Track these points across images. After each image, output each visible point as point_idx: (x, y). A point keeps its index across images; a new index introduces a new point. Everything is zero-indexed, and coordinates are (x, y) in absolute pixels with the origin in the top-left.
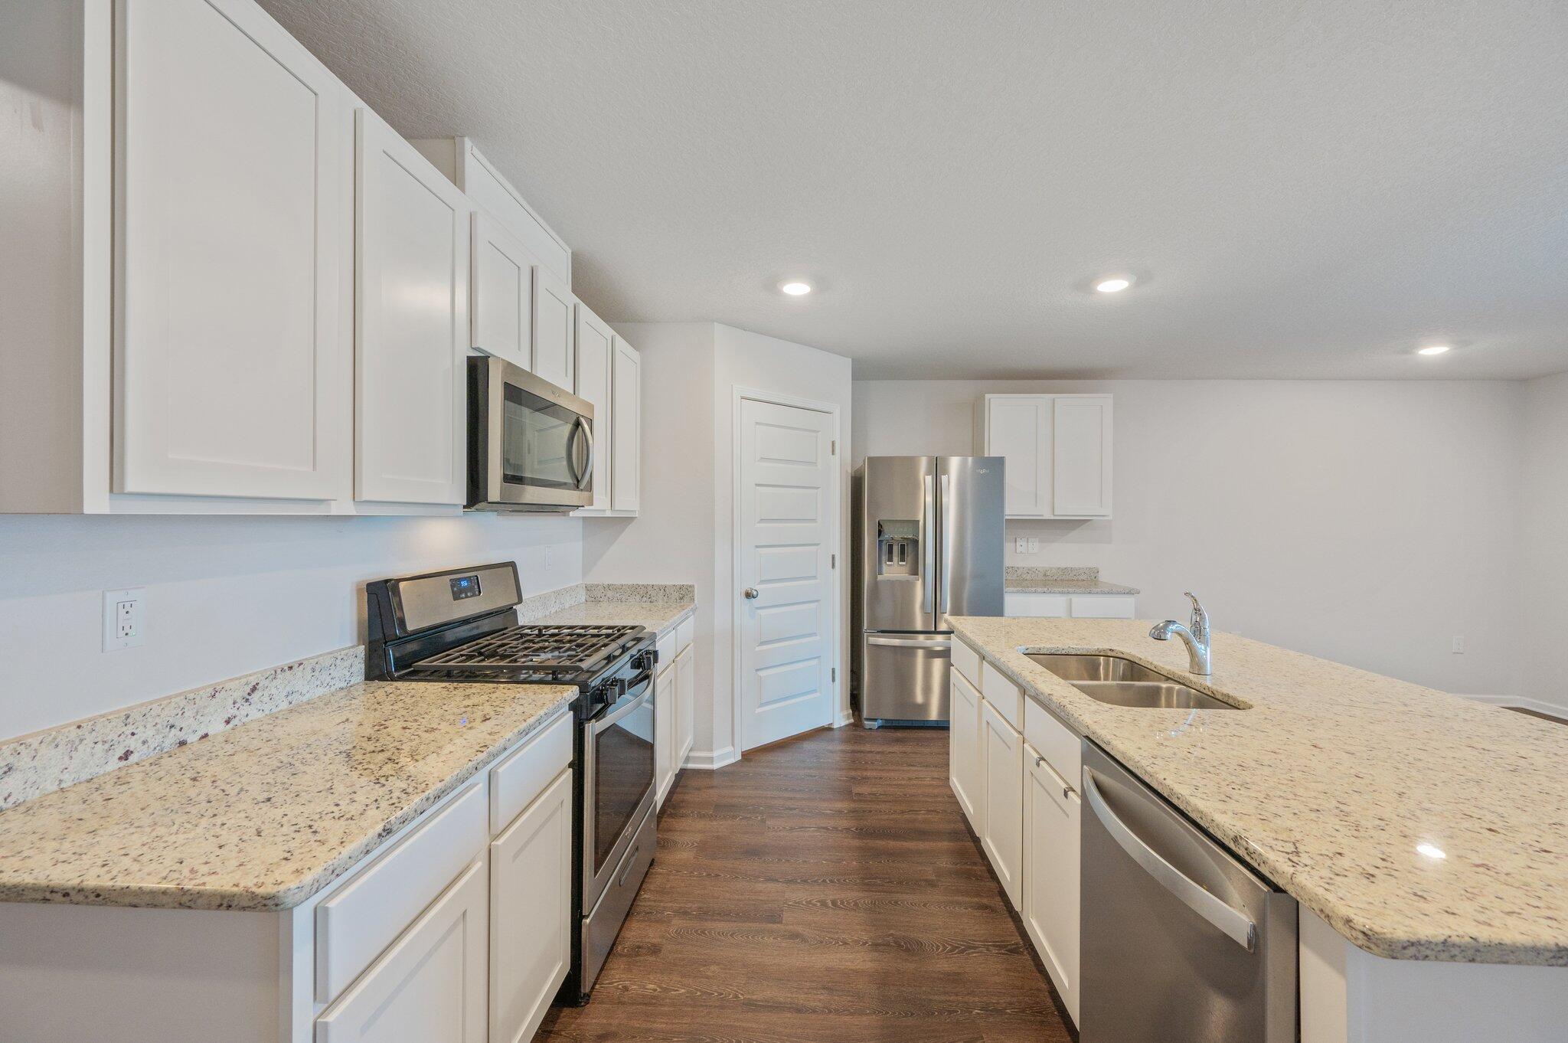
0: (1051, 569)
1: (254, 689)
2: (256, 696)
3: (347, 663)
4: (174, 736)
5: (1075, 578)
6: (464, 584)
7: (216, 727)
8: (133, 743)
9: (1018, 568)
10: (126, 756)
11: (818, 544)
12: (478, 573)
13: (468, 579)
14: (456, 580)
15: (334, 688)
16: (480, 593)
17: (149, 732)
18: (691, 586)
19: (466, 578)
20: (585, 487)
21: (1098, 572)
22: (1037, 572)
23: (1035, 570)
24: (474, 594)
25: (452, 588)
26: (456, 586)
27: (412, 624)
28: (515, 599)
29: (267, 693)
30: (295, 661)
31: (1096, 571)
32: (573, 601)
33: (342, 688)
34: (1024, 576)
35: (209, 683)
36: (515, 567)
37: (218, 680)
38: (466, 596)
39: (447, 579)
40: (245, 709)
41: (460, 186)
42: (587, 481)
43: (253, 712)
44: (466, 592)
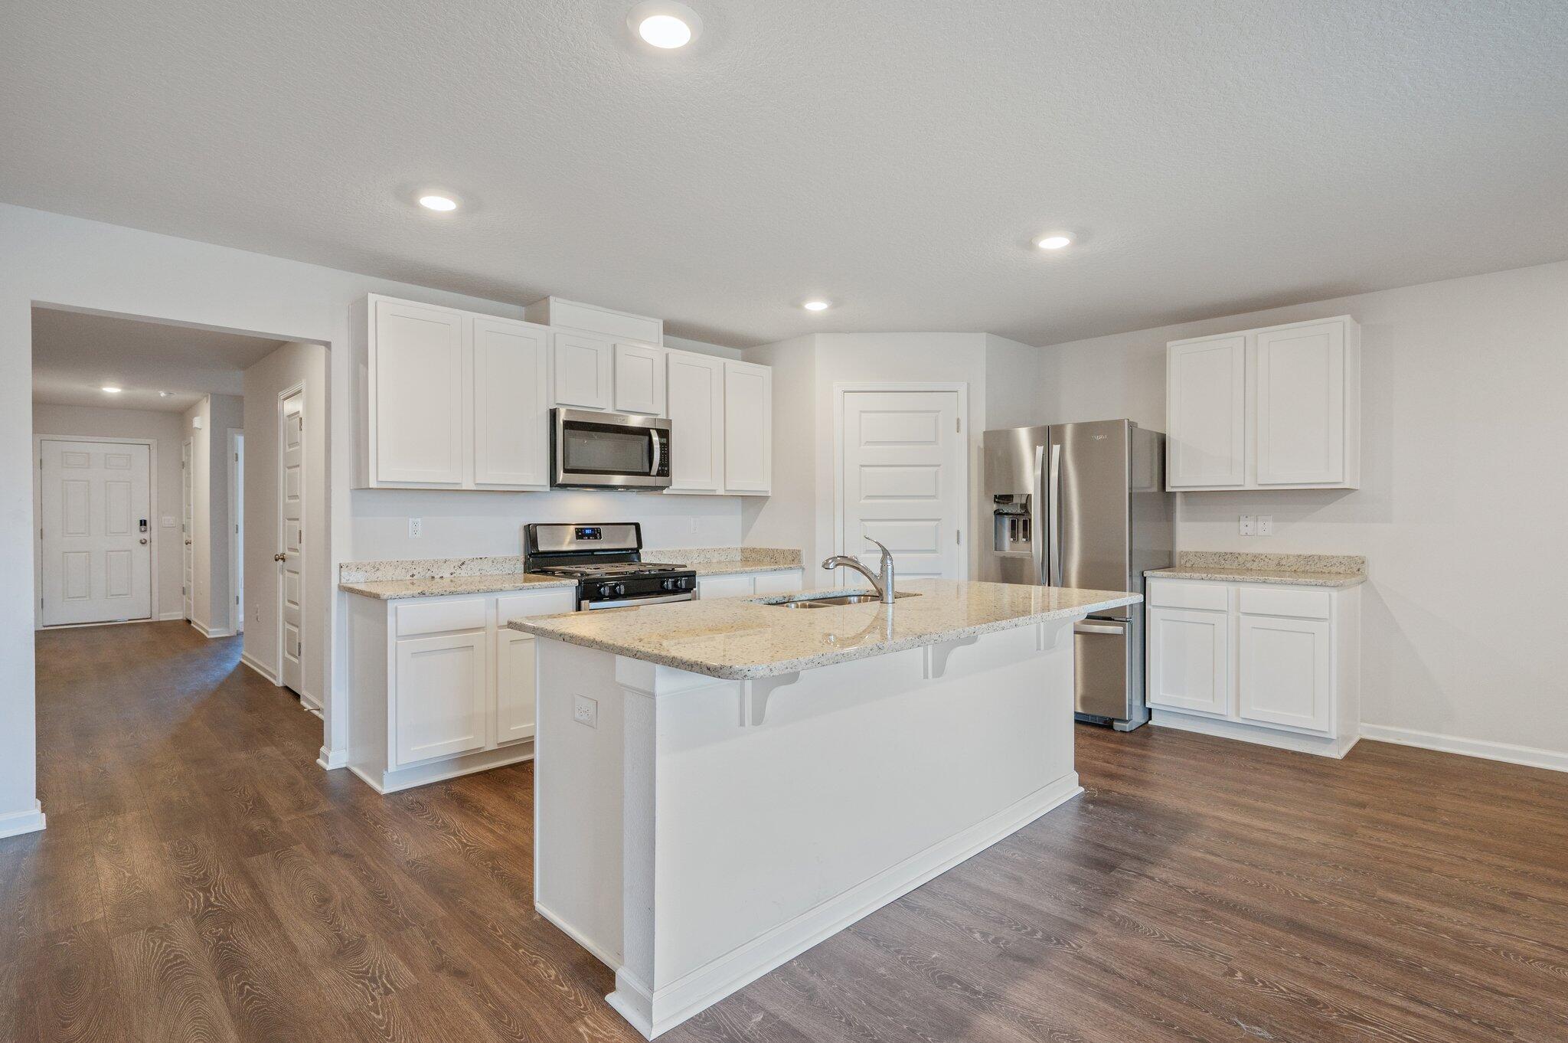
0: (1288, 557)
1: (463, 564)
2: (464, 567)
3: (513, 563)
4: (429, 574)
5: (1325, 570)
6: (587, 532)
7: (447, 575)
8: (415, 572)
9: (1239, 554)
10: (413, 576)
11: (939, 520)
12: (600, 527)
13: (593, 529)
14: (581, 529)
15: (504, 573)
16: (601, 538)
17: (421, 570)
18: (799, 551)
19: (590, 529)
20: (658, 474)
21: (1363, 562)
22: (1266, 560)
23: (1263, 557)
24: (596, 538)
25: (577, 533)
26: (581, 532)
27: (542, 547)
28: (635, 546)
29: (469, 567)
30: (483, 557)
31: (1360, 561)
32: (723, 558)
33: (509, 574)
34: (1248, 565)
35: (444, 558)
36: (637, 526)
37: (447, 558)
38: (589, 538)
39: (572, 528)
40: (459, 571)
41: (546, 322)
42: (658, 471)
43: (463, 572)
44: (589, 536)
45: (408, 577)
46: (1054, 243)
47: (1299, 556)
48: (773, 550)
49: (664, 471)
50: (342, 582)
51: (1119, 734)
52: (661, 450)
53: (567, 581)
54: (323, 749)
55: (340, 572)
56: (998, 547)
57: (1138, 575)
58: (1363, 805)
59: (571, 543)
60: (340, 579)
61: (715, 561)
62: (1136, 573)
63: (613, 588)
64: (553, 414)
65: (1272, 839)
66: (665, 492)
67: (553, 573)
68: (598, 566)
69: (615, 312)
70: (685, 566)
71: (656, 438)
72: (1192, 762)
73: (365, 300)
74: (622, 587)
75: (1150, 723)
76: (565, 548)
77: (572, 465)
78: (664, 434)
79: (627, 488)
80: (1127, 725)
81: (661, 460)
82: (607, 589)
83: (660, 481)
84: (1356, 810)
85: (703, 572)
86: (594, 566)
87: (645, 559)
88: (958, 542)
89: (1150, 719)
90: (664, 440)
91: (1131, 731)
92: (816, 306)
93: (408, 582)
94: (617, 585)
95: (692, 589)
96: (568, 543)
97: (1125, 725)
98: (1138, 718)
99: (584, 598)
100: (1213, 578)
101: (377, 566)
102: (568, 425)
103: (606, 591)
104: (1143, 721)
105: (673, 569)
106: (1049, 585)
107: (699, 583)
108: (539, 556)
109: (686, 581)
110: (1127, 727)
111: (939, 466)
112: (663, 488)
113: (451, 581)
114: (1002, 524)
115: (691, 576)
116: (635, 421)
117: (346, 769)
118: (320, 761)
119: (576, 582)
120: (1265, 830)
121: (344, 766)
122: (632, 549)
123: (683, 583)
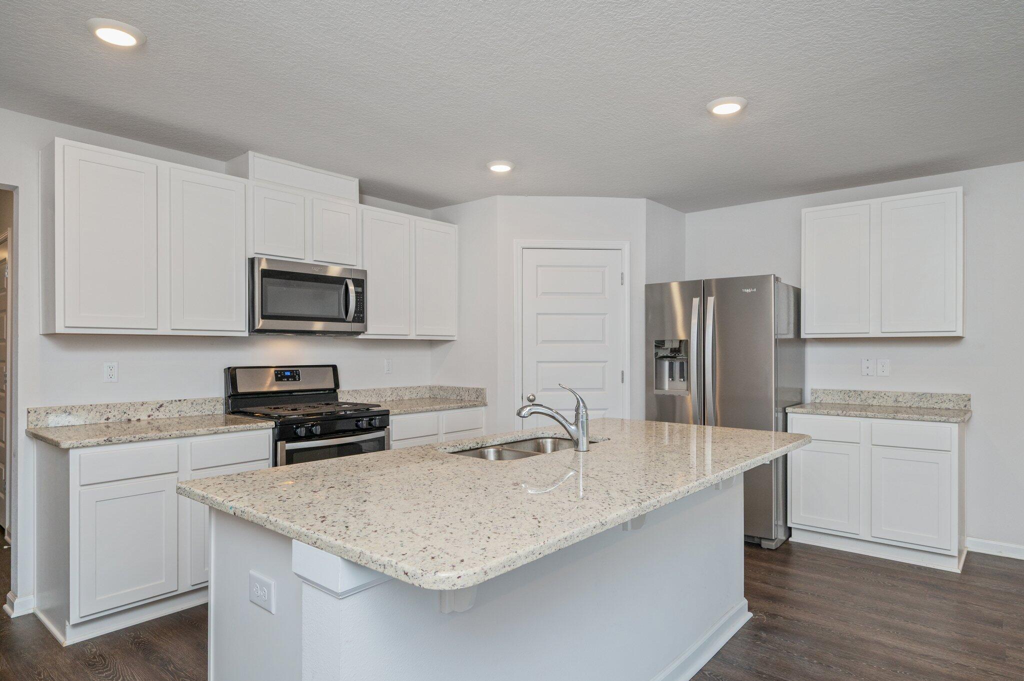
0: (904, 394)
1: (161, 406)
2: (162, 409)
3: (213, 404)
4: (125, 417)
6: (288, 374)
7: (144, 418)
8: (110, 415)
9: (862, 391)
10: (108, 419)
11: (606, 362)
12: (300, 369)
13: (292, 372)
14: (281, 371)
15: (204, 414)
16: (299, 380)
17: (116, 413)
18: (482, 389)
19: (289, 371)
20: (354, 320)
21: (969, 400)
22: (884, 396)
23: (882, 395)
24: (295, 380)
25: (276, 375)
26: (280, 374)
27: (241, 389)
28: (332, 386)
29: (167, 409)
30: (182, 399)
31: (966, 399)
32: (414, 396)
33: (209, 415)
34: (870, 402)
35: (141, 400)
36: (334, 368)
37: (145, 400)
38: (288, 380)
39: (273, 370)
40: (157, 413)
41: (245, 175)
42: (354, 317)
43: (161, 415)
44: (288, 378)
45: (103, 421)
46: (727, 108)
47: (914, 394)
48: (459, 388)
49: (360, 316)
50: (30, 427)
51: (767, 552)
52: (357, 298)
53: (264, 424)
54: (9, 595)
55: (28, 418)
56: (659, 384)
57: (781, 411)
58: (999, 623)
59: (271, 385)
60: (28, 425)
61: (406, 398)
62: (780, 409)
63: (309, 430)
64: (252, 261)
65: (936, 667)
66: (360, 337)
67: (252, 414)
68: (297, 406)
69: (314, 169)
70: (379, 406)
71: (351, 288)
72: (838, 580)
73: (52, 145)
74: (319, 428)
75: (790, 539)
76: (265, 389)
77: (270, 311)
78: (360, 283)
79: (324, 333)
80: (774, 544)
81: (356, 307)
82: (303, 429)
83: (356, 327)
84: (995, 629)
85: (396, 411)
86: (290, 407)
87: (342, 397)
88: (623, 381)
89: (790, 536)
90: (360, 290)
91: (776, 549)
92: (501, 168)
93: (103, 426)
94: (313, 426)
95: (386, 427)
96: (269, 384)
97: (771, 543)
98: (782, 536)
99: (280, 440)
100: (848, 414)
101: (69, 410)
102: (265, 274)
103: (302, 431)
104: (784, 538)
105: (368, 409)
106: (704, 424)
107: (392, 420)
108: (239, 397)
109: (381, 421)
110: (773, 545)
111: (605, 314)
112: (358, 333)
113: (149, 423)
114: (662, 367)
115: (386, 414)
116: (334, 271)
117: (34, 615)
118: (6, 607)
119: (272, 424)
120: (926, 656)
121: (31, 611)
122: (329, 390)
123: (376, 422)
